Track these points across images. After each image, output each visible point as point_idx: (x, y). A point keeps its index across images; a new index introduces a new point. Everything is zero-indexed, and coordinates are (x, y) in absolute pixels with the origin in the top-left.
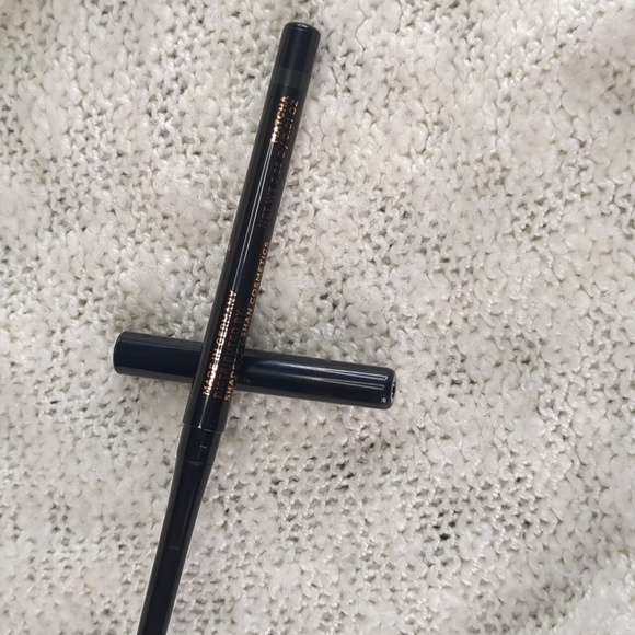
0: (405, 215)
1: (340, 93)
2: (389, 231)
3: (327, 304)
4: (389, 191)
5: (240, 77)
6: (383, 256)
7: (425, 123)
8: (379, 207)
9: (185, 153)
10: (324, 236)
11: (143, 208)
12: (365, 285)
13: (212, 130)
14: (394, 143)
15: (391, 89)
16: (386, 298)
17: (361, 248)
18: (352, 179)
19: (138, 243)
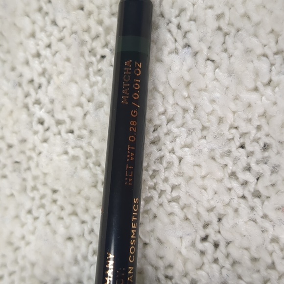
0: (266, 147)
1: (180, 51)
2: (253, 165)
3: (208, 246)
4: (244, 127)
5: (94, 59)
6: (252, 190)
7: (265, 55)
8: (238, 144)
9: (59, 133)
10: (192, 181)
11: (34, 188)
12: (241, 222)
13: (78, 109)
14: (240, 82)
15: (226, 34)
16: (264, 231)
17: (229, 186)
18: (207, 124)
19: (36, 219)
